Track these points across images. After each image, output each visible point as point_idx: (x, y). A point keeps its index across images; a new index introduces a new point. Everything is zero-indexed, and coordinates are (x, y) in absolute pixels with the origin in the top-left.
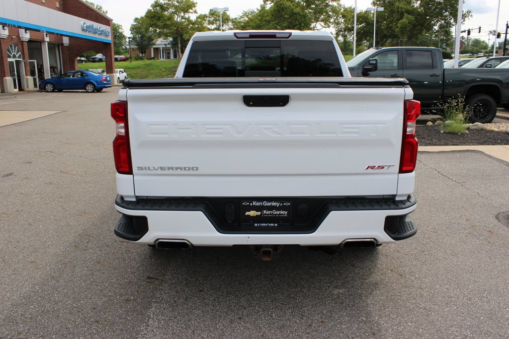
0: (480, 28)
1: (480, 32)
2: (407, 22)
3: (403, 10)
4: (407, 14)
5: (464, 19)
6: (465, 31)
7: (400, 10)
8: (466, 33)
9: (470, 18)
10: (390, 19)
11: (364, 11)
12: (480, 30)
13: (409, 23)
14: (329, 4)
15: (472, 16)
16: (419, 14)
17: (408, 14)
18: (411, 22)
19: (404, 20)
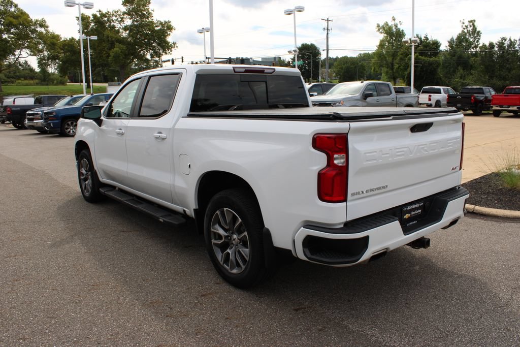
0: (182, 58)
1: (182, 61)
2: (120, 51)
3: (113, 39)
4: (118, 44)
5: (171, 49)
6: (169, 61)
7: (110, 39)
8: (171, 62)
9: (176, 48)
10: (99, 48)
11: (68, 39)
12: (182, 60)
13: (121, 52)
14: (37, 29)
15: (177, 47)
16: (129, 43)
17: (120, 44)
18: (123, 51)
19: (116, 49)
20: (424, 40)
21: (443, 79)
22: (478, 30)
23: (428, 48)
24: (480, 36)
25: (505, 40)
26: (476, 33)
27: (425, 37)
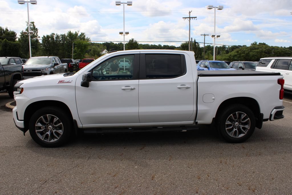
20: (5, 30)
21: (23, 54)
22: (36, 28)
23: (9, 36)
24: (38, 31)
25: (54, 35)
26: (35, 29)
27: (6, 29)
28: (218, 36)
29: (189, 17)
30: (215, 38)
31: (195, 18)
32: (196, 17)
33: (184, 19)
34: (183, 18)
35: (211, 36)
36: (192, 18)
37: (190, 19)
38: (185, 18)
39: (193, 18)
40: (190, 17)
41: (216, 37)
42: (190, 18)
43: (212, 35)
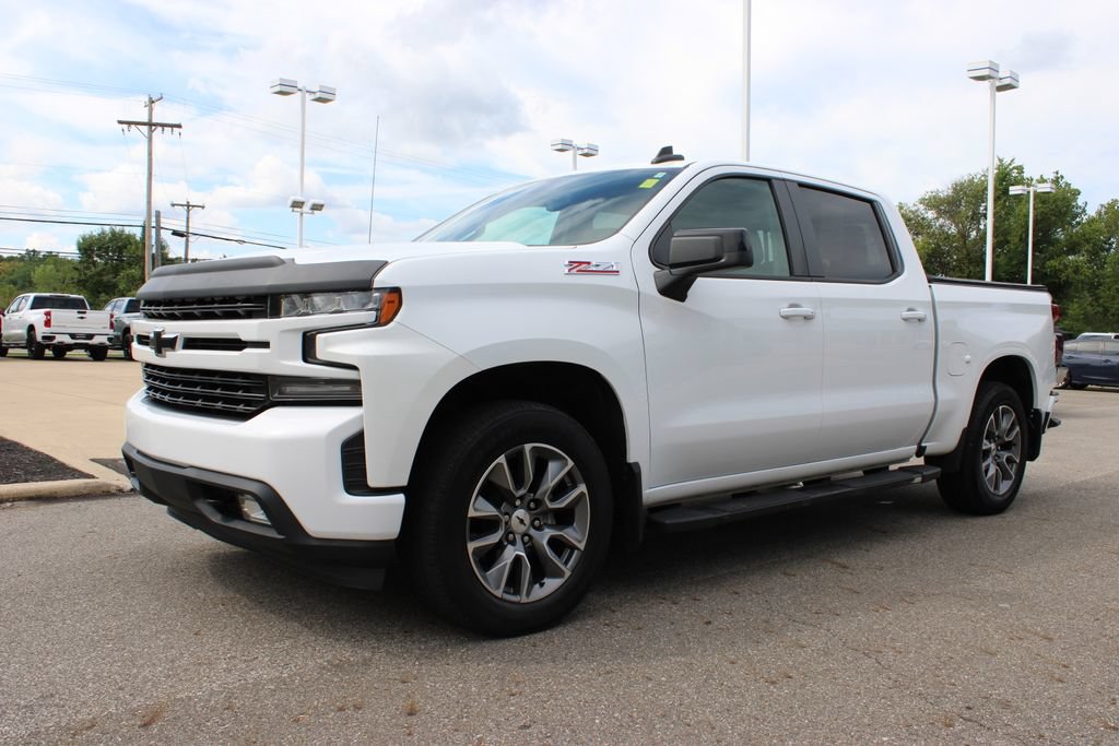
28: (317, 207)
29: (146, 121)
30: (302, 214)
31: (172, 126)
32: (179, 126)
33: (125, 126)
34: (120, 122)
35: (290, 203)
36: (160, 129)
37: (151, 131)
38: (129, 123)
39: (163, 126)
40: (154, 121)
41: (306, 208)
42: (150, 124)
43: (292, 198)
